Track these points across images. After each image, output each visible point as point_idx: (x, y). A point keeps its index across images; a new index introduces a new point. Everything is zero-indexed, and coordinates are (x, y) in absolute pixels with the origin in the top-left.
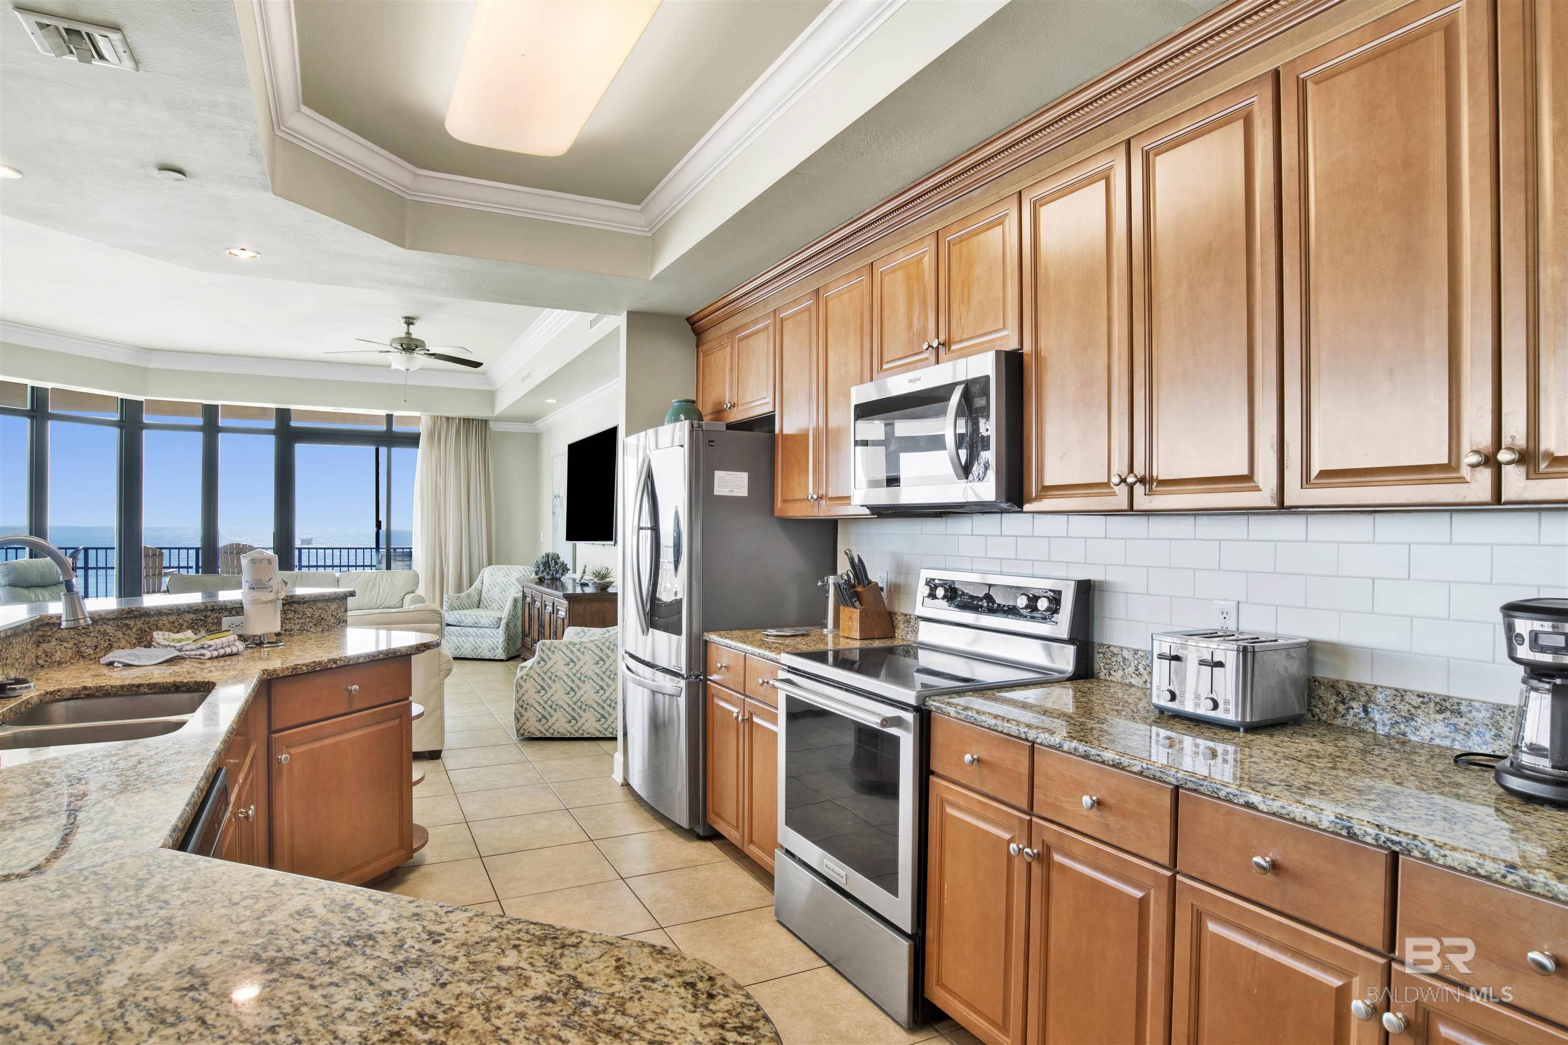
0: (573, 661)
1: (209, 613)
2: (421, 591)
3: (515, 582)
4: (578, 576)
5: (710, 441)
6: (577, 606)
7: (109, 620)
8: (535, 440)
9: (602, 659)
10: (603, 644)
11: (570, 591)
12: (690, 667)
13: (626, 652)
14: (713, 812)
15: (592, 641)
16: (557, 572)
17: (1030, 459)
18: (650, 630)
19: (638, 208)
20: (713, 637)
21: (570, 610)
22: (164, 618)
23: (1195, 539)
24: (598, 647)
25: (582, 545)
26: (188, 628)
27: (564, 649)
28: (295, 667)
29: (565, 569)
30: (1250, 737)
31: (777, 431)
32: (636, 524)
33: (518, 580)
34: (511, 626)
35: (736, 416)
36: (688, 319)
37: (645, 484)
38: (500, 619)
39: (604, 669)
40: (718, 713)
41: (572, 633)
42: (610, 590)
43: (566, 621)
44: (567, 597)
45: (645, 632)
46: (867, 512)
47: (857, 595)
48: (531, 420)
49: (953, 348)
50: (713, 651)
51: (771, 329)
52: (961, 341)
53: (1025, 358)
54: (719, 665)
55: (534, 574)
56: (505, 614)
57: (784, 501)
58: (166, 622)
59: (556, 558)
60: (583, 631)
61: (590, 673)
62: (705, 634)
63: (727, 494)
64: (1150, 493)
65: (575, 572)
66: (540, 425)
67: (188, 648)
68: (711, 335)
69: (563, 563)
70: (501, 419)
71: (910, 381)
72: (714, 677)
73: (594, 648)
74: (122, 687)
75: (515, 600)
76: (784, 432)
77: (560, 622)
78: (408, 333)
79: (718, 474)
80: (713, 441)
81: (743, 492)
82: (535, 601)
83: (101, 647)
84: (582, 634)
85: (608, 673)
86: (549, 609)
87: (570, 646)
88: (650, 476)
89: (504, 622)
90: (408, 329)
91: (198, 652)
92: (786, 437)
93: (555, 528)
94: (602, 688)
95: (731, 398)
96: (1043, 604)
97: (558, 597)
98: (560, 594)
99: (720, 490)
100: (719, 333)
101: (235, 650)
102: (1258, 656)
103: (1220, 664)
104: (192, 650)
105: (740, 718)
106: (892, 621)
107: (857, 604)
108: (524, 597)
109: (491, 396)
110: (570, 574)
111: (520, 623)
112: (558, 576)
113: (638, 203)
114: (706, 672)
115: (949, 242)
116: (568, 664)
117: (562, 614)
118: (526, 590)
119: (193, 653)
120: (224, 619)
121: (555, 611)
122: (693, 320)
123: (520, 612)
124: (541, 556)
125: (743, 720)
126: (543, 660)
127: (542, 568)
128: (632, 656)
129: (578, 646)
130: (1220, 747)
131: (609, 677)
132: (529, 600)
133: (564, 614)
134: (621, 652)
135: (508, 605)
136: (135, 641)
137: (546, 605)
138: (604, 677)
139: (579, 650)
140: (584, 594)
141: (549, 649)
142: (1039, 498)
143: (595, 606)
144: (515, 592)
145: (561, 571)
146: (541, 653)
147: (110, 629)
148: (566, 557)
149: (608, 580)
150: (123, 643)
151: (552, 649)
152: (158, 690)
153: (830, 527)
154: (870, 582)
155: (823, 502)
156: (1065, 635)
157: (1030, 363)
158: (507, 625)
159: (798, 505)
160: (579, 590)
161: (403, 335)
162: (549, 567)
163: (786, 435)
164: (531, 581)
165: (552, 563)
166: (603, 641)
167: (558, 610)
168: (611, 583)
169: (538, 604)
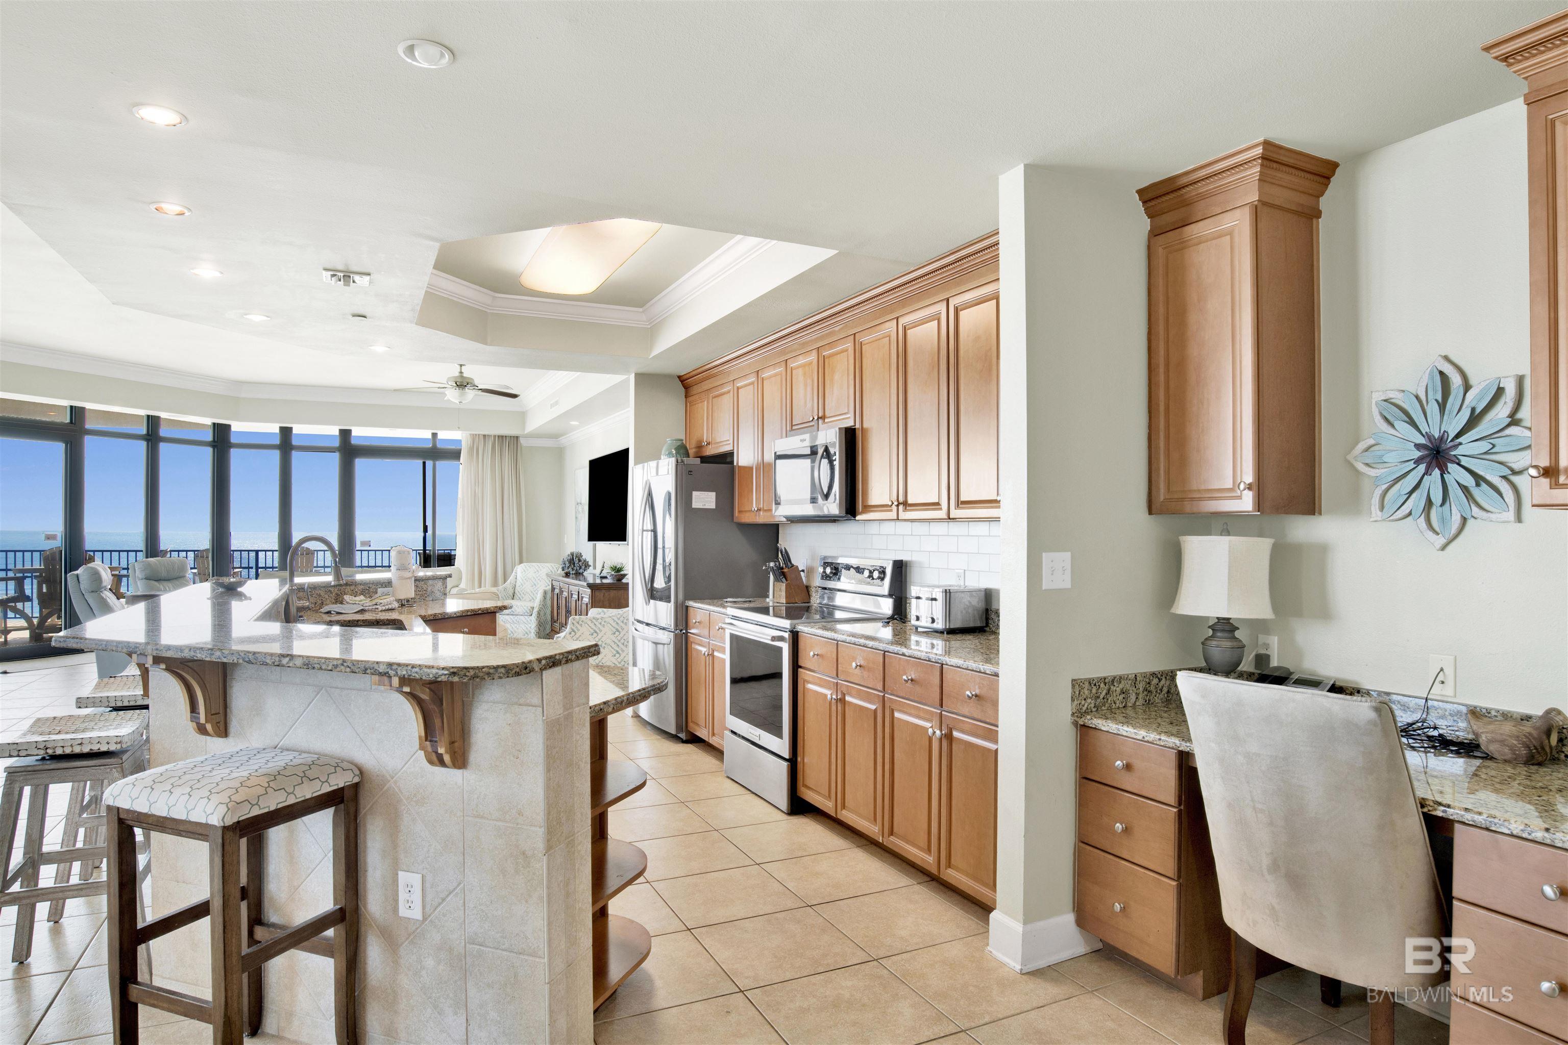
0: (596, 632)
1: (371, 586)
2: (462, 586)
3: (545, 577)
4: (597, 572)
5: (689, 471)
6: (597, 593)
7: (322, 587)
8: (559, 454)
9: (618, 630)
10: (619, 619)
11: (591, 581)
12: (676, 625)
13: (635, 620)
14: (692, 722)
15: (610, 617)
16: (580, 568)
17: (859, 490)
18: (652, 601)
19: (641, 310)
20: (691, 603)
21: (593, 597)
22: (348, 587)
23: (968, 536)
24: (614, 621)
25: (602, 546)
26: (362, 594)
27: (589, 623)
28: (435, 615)
29: (587, 566)
30: (949, 636)
31: (735, 464)
32: (641, 528)
33: (547, 575)
34: (542, 614)
35: (710, 451)
36: (679, 377)
37: (647, 499)
38: (533, 608)
39: (619, 638)
40: (694, 654)
41: (593, 612)
42: (624, 581)
43: (589, 606)
44: (590, 586)
45: (648, 603)
46: (785, 519)
47: (784, 574)
48: (556, 436)
49: (826, 420)
50: (691, 612)
51: (732, 392)
52: (829, 417)
53: (857, 431)
54: (694, 621)
55: (560, 570)
56: (536, 604)
57: (740, 512)
58: (349, 590)
59: (579, 556)
60: (603, 611)
61: (609, 641)
62: (686, 601)
63: (702, 507)
64: (905, 510)
65: (595, 568)
66: (563, 441)
67: (367, 605)
68: (695, 390)
69: (585, 561)
70: (531, 436)
71: (801, 441)
72: (692, 631)
73: (612, 622)
74: (349, 621)
75: (545, 593)
76: (739, 465)
77: (584, 607)
78: (461, 373)
79: (695, 494)
80: (691, 472)
81: (712, 505)
82: (562, 591)
83: (318, 603)
84: (602, 614)
85: (622, 641)
86: (575, 596)
87: (594, 620)
88: (650, 494)
89: (536, 610)
90: (461, 369)
91: (374, 607)
92: (740, 467)
93: (578, 531)
94: (618, 653)
95: (707, 439)
96: (876, 574)
97: (583, 586)
98: (585, 584)
99: (696, 504)
100: (700, 390)
101: (394, 607)
102: (952, 594)
103: (935, 599)
104: (370, 606)
105: (706, 653)
106: (808, 592)
107: (784, 580)
108: (553, 589)
109: (522, 416)
110: (591, 570)
111: (549, 612)
112: (581, 571)
113: (641, 307)
114: (687, 627)
115: (824, 356)
116: (592, 635)
117: (586, 600)
118: (555, 584)
119: (370, 608)
120: (379, 589)
121: (580, 598)
122: (682, 379)
123: (549, 603)
124: (567, 554)
125: (708, 655)
126: (573, 631)
127: (567, 565)
128: (639, 621)
129: (600, 621)
130: (935, 642)
131: (623, 644)
132: (557, 591)
133: (587, 600)
134: (631, 619)
135: (539, 596)
136: (334, 601)
137: (572, 594)
138: (620, 644)
139: (601, 624)
140: (602, 584)
141: (578, 623)
142: (863, 512)
143: (613, 593)
144: (545, 585)
145: (583, 567)
146: (572, 625)
147: (322, 593)
148: (587, 556)
149: (622, 573)
150: (328, 601)
151: (580, 622)
152: (368, 624)
153: (773, 530)
154: (793, 566)
155: (762, 513)
156: (886, 592)
157: (859, 434)
158: (539, 613)
159: (747, 514)
160: (598, 581)
161: (457, 374)
162: (574, 564)
163: (740, 466)
164: (559, 575)
165: (576, 561)
166: (618, 617)
167: (582, 597)
168: (625, 575)
169: (565, 594)
